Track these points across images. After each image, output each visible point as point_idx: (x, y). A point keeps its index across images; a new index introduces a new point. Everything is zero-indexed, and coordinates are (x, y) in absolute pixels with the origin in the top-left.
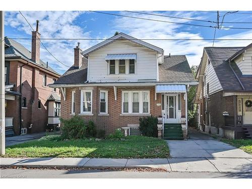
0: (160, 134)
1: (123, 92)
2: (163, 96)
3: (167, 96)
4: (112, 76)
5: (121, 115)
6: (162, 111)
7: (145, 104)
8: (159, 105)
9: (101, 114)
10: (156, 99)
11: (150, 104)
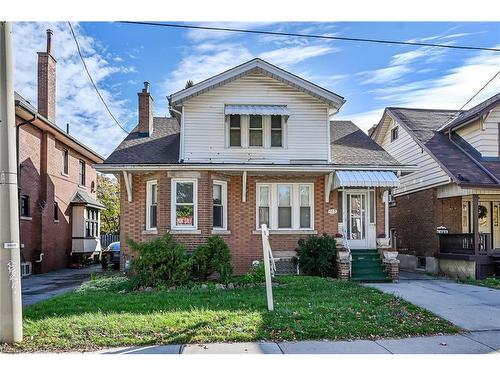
0: (344, 272)
1: (259, 185)
2: (340, 194)
3: (348, 195)
4: (235, 150)
5: (254, 233)
6: (340, 224)
7: (304, 210)
8: (332, 212)
9: (216, 230)
10: (327, 200)
11: (316, 211)
